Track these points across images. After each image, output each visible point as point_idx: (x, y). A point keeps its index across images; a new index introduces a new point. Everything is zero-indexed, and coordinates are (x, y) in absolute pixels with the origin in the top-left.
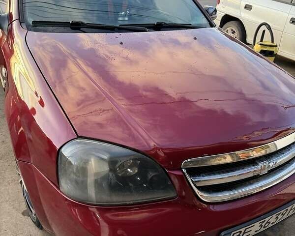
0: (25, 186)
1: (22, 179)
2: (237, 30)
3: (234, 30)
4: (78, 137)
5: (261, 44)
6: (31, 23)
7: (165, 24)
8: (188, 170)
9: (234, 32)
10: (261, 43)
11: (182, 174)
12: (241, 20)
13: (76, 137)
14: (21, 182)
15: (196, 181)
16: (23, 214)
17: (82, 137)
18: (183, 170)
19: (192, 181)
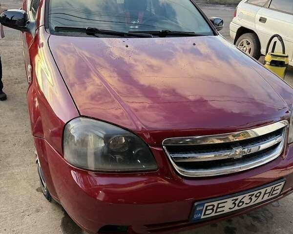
0: (40, 164)
1: (38, 158)
2: (252, 41)
3: (249, 41)
4: (81, 116)
5: (271, 55)
6: (54, 28)
7: (170, 32)
8: (168, 147)
9: (249, 44)
10: (272, 53)
11: (162, 150)
12: (256, 32)
13: (79, 116)
14: (37, 161)
15: (174, 158)
16: (37, 190)
17: (83, 116)
18: (164, 147)
19: (171, 156)
